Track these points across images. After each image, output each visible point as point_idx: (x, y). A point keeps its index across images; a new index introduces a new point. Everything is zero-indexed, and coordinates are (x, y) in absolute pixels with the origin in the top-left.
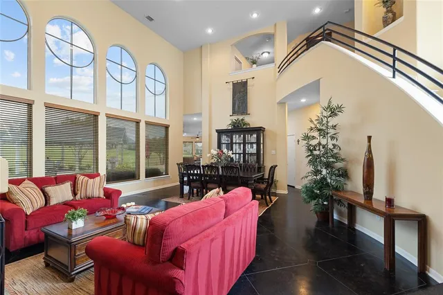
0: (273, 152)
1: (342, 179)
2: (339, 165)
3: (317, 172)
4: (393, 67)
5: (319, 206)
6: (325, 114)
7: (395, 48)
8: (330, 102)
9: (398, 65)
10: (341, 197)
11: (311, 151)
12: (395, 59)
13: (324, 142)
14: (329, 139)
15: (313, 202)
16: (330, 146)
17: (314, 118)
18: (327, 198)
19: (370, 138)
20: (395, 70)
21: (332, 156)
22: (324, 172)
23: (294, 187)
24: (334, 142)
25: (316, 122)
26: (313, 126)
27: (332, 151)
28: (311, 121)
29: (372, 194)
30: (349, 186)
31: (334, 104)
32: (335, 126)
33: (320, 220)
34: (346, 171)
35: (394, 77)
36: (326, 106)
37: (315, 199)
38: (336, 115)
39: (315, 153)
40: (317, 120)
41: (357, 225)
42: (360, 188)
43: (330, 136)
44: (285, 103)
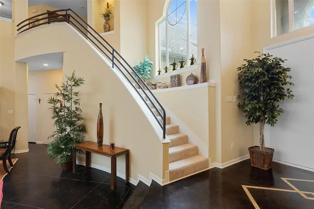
0: (11, 112)
1: (81, 133)
2: (79, 123)
3: (62, 130)
4: (113, 61)
5: (64, 158)
6: (70, 83)
7: (114, 50)
8: (73, 74)
9: (115, 61)
10: (82, 147)
11: (57, 113)
12: (114, 57)
13: (68, 105)
14: (73, 104)
15: (59, 156)
16: (74, 109)
17: (60, 85)
18: (71, 150)
19: (101, 104)
20: (114, 63)
21: (75, 116)
22: (68, 129)
23: (35, 143)
24: (77, 106)
25: (61, 89)
26: (60, 92)
27: (75, 112)
28: (57, 87)
29: (102, 142)
30: (87, 138)
31: (77, 77)
32: (77, 93)
33: (64, 169)
34: (84, 127)
35: (113, 67)
36: (71, 76)
37: (61, 154)
38: (78, 85)
39: (60, 113)
40: (62, 87)
41: (91, 164)
42: (95, 139)
43: (74, 101)
44: (26, 63)
